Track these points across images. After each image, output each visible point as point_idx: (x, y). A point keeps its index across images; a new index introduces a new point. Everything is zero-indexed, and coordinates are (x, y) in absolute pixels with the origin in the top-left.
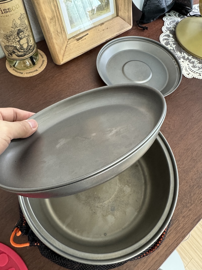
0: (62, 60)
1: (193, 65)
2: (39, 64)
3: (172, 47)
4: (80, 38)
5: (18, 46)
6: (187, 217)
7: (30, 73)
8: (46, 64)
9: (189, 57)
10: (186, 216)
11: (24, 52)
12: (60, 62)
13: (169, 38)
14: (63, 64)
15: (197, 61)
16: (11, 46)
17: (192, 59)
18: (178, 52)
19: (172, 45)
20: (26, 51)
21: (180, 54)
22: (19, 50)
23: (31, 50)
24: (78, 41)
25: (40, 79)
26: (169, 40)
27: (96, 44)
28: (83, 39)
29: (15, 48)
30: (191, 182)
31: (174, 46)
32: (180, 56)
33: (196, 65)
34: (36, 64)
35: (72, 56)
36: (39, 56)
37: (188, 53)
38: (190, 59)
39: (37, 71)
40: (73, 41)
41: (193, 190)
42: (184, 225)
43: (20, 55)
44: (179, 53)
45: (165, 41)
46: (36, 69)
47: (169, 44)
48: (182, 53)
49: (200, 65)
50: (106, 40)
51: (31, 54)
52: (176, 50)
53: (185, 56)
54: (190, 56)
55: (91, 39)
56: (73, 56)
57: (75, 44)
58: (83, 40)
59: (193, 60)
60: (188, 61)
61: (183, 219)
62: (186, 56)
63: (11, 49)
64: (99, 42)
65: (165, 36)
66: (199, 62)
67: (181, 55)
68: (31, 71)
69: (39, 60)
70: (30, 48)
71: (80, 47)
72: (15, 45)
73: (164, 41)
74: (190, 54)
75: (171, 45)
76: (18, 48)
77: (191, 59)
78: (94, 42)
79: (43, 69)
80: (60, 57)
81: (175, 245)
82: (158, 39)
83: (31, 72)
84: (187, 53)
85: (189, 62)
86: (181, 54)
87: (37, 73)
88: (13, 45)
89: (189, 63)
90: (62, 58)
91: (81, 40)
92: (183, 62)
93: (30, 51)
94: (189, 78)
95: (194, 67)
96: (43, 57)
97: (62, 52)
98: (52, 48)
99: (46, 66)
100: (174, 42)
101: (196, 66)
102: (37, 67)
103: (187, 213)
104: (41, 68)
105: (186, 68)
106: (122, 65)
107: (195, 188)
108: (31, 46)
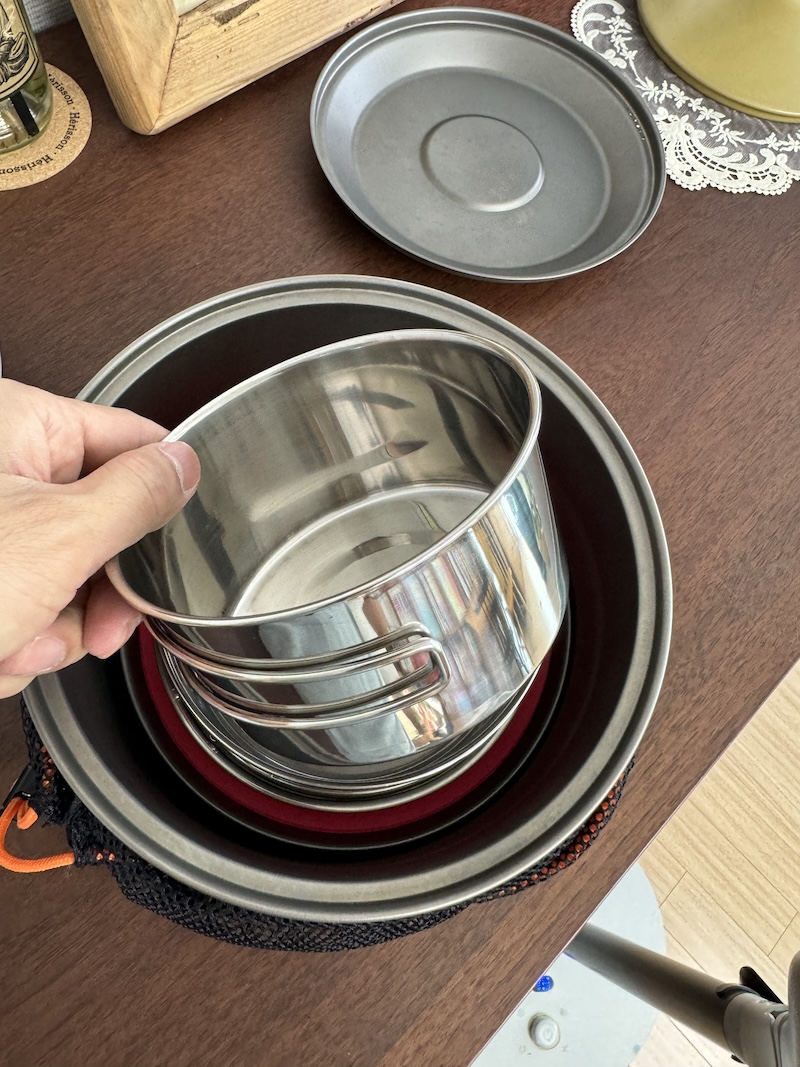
0: (160, 110)
1: (708, 134)
2: (54, 130)
3: (622, 57)
4: (234, 9)
6: (688, 726)
7: (17, 169)
8: (88, 129)
9: (692, 100)
10: (684, 725)
12: (150, 120)
13: (608, 21)
14: (161, 130)
15: (722, 120)
17: (704, 108)
18: (646, 78)
19: (621, 51)
21: (657, 88)
23: (13, 61)
24: (225, 26)
25: (66, 197)
26: (611, 27)
27: (303, 41)
28: (245, 14)
30: (703, 598)
31: (631, 55)
32: (656, 98)
33: (717, 137)
34: (40, 130)
35: (201, 94)
36: (54, 95)
37: (686, 84)
38: (694, 110)
39: (51, 163)
40: (203, 25)
41: (709, 628)
42: (676, 760)
44: (651, 83)
45: (595, 33)
46: (44, 155)
47: (612, 46)
48: (665, 84)
49: (734, 136)
50: (347, 26)
51: (14, 83)
52: (638, 72)
53: (674, 97)
54: (695, 98)
55: (283, 19)
56: (206, 91)
57: (212, 38)
58: (246, 20)
59: (707, 114)
60: (687, 117)
61: (673, 738)
62: (681, 98)
64: (317, 34)
65: (595, 9)
66: (728, 121)
67: (657, 94)
68: (20, 163)
69: (54, 112)
70: (9, 50)
71: (234, 55)
73: (589, 33)
74: (695, 89)
75: (618, 49)
77: (700, 109)
78: (296, 32)
79: (77, 154)
80: (150, 97)
81: (646, 833)
82: (566, 25)
83: (24, 168)
84: (682, 84)
85: (690, 121)
86: (661, 88)
87: (51, 174)
89: (691, 128)
90: (157, 101)
91: (239, 18)
92: (667, 121)
93: (9, 65)
94: (692, 188)
95: (711, 142)
96: (70, 101)
97: (157, 73)
98: (110, 54)
99: (86, 139)
100: (630, 39)
101: (717, 141)
102: (45, 143)
103: (689, 712)
104: (67, 147)
105: (678, 146)
106: (420, 137)
107: (715, 621)
108: (12, 42)
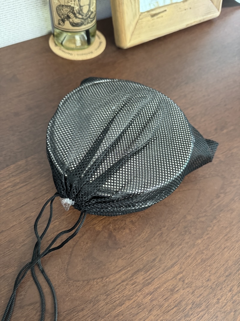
4: (156, 14)
5: (77, 8)
7: (83, 55)
8: (105, 47)
11: (82, 19)
12: (126, 42)
14: (128, 47)
16: (67, 6)
20: (85, 18)
22: (76, 14)
24: (153, 18)
29: (71, 9)
34: (91, 43)
35: (142, 38)
39: (93, 54)
40: (147, 17)
43: (75, 24)
46: (91, 52)
50: (187, 25)
55: (169, 19)
57: (149, 21)
58: (159, 18)
63: (65, 11)
64: (178, 26)
69: (95, 41)
70: (91, 15)
72: (72, 5)
76: (76, 10)
80: (128, 36)
87: (93, 57)
88: (69, 4)
96: (100, 39)
102: (92, 49)
108: (92, 12)
